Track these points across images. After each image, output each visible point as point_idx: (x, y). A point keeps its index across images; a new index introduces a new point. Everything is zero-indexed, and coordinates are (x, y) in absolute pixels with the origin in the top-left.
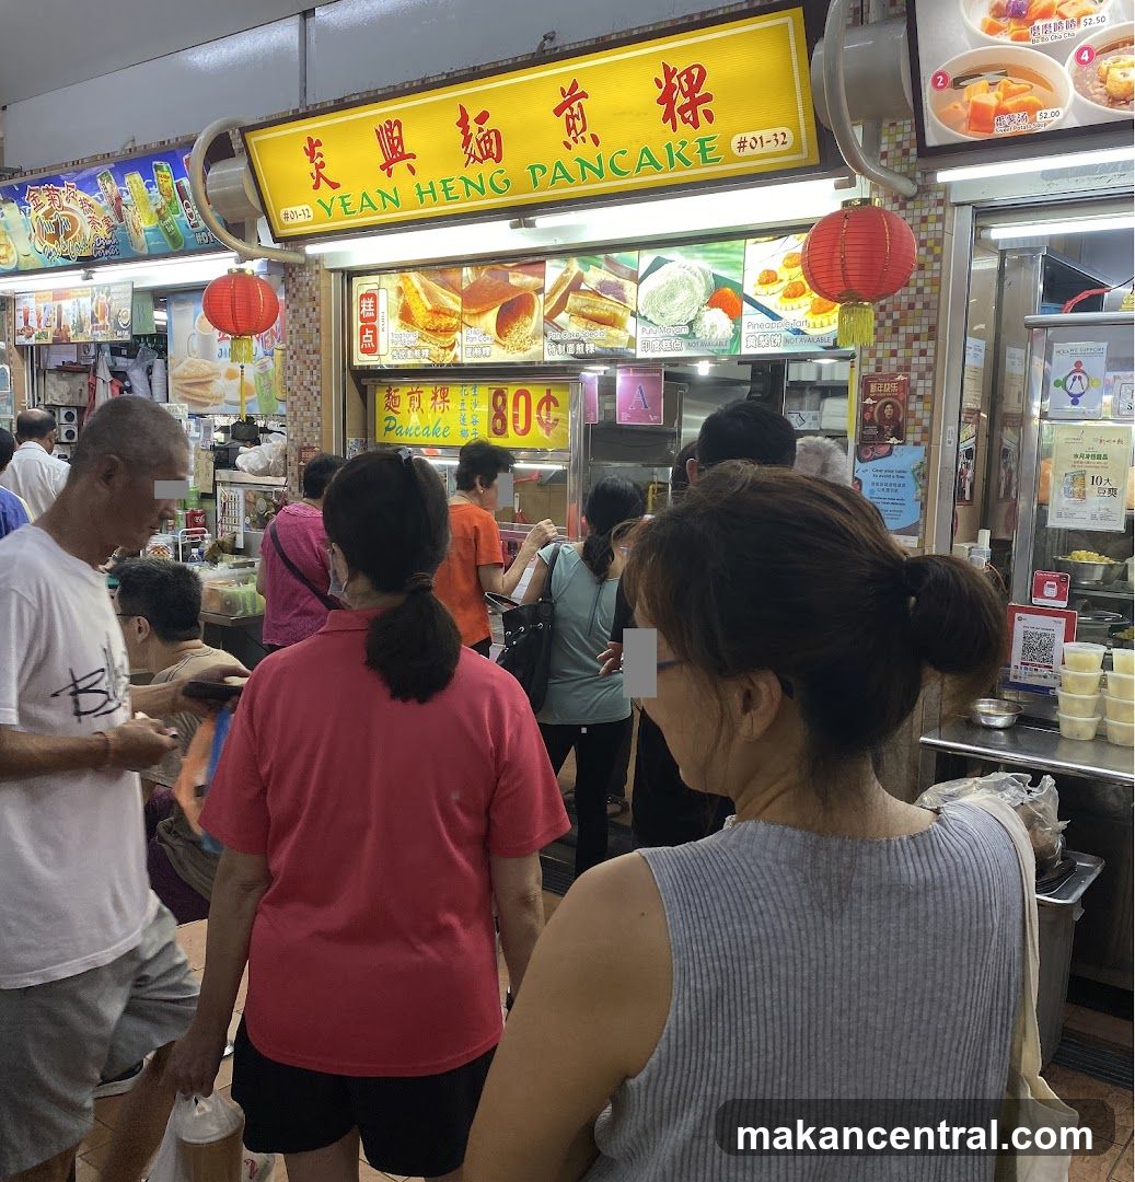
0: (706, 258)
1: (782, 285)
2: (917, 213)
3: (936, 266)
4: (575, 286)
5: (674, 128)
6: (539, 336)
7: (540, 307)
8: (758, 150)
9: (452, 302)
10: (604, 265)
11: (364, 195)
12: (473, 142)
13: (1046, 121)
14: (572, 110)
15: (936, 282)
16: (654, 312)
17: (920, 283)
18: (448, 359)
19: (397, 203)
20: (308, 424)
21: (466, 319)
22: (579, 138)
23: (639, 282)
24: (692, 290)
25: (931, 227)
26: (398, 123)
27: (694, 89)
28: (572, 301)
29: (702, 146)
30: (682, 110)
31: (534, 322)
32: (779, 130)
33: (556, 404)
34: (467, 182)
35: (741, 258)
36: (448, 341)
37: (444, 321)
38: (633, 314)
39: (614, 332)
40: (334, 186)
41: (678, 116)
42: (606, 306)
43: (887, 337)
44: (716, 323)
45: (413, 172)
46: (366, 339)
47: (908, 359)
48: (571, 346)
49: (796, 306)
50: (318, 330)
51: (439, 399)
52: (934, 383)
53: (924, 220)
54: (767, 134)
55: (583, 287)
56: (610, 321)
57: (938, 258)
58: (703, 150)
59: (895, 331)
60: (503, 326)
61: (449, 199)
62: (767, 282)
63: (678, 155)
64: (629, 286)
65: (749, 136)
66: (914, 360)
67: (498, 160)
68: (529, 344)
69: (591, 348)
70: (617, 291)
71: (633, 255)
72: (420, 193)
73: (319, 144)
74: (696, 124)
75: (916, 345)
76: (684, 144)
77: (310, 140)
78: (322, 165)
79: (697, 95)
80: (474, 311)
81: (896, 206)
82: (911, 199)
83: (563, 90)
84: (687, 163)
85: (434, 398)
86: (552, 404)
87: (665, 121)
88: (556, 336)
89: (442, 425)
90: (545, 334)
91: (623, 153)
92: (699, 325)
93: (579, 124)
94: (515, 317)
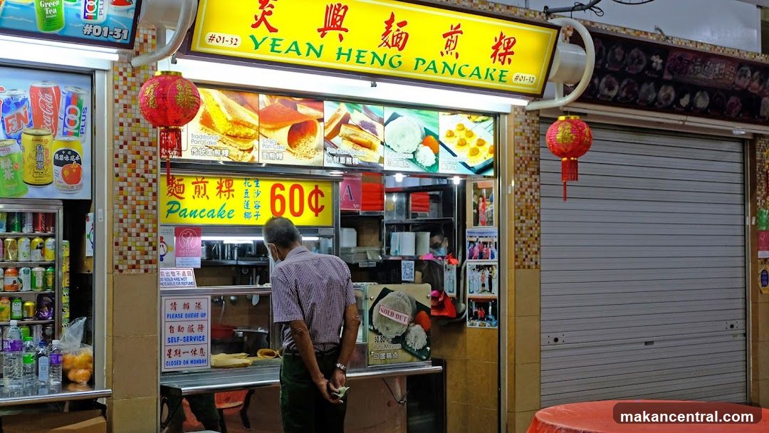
0: (420, 118)
1: (456, 139)
4: (345, 121)
5: (494, 62)
6: (321, 150)
7: (321, 132)
8: (522, 82)
9: (252, 118)
10: (363, 111)
11: (295, 43)
12: (390, 35)
14: (452, 37)
16: (394, 144)
18: (247, 158)
19: (318, 55)
21: (263, 131)
22: (449, 52)
23: (385, 125)
24: (414, 134)
26: (346, 8)
27: (509, 47)
28: (343, 129)
29: (502, 73)
30: (500, 55)
31: (317, 139)
33: (322, 195)
34: (375, 55)
35: (437, 121)
36: (247, 146)
37: (244, 131)
38: (382, 143)
39: (370, 152)
40: (273, 30)
41: (497, 57)
42: (365, 136)
43: (524, 172)
44: (427, 155)
45: (341, 39)
47: (531, 182)
48: (343, 159)
49: (463, 151)
51: (224, 188)
54: (527, 77)
55: (350, 122)
56: (369, 146)
58: (501, 76)
59: (526, 170)
60: (293, 141)
62: (450, 136)
63: (491, 75)
64: (379, 127)
66: (533, 183)
67: (401, 49)
68: (309, 153)
69: (356, 161)
70: (372, 129)
71: (380, 108)
72: (340, 54)
74: (503, 63)
75: (533, 176)
76: (495, 70)
78: (270, 14)
79: (509, 51)
80: (269, 126)
83: (451, 26)
84: (492, 79)
85: (220, 187)
86: (319, 195)
87: (492, 57)
88: (334, 151)
89: (227, 209)
90: (325, 149)
91: (467, 66)
92: (418, 155)
93: (452, 45)
94: (303, 135)
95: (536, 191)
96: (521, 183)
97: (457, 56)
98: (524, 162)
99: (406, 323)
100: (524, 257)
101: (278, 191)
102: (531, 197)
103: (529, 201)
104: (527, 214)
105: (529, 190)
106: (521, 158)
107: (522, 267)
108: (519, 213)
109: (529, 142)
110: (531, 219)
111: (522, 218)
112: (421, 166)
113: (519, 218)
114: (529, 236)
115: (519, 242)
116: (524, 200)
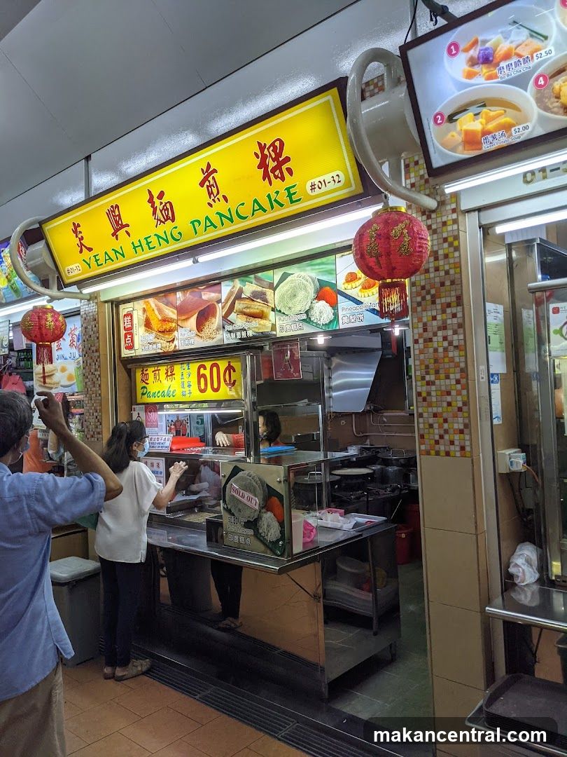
0: (313, 269)
1: (360, 281)
2: (439, 220)
3: (457, 254)
4: (239, 296)
5: (270, 183)
6: (220, 329)
7: (220, 312)
8: (324, 189)
9: (171, 313)
10: (254, 281)
11: (106, 253)
12: (158, 211)
13: (519, 135)
14: (209, 182)
15: (458, 265)
16: (285, 307)
17: (447, 267)
18: (172, 348)
19: (123, 256)
20: (94, 395)
21: (180, 323)
22: (216, 199)
23: (274, 290)
24: (306, 290)
25: (450, 228)
26: (117, 206)
27: (278, 155)
28: (238, 306)
29: (289, 192)
30: (273, 170)
31: (217, 321)
32: (334, 174)
33: (234, 371)
34: (158, 237)
35: (333, 267)
36: (171, 337)
37: (168, 326)
38: (273, 310)
39: (262, 322)
40: (90, 249)
41: (271, 175)
42: (257, 306)
43: (429, 307)
44: (322, 311)
45: (129, 235)
46: (128, 340)
47: (444, 322)
48: (238, 334)
49: (370, 294)
50: (98, 338)
51: (169, 374)
52: (465, 337)
53: (444, 224)
54: (328, 178)
55: (243, 296)
56: (260, 316)
57: (457, 249)
58: (290, 195)
59: (434, 302)
60: (200, 326)
61: (150, 249)
62: (351, 281)
63: (275, 200)
64: (269, 292)
65: (316, 181)
66: (449, 322)
67: (173, 220)
68: (215, 335)
69: (250, 333)
70: (262, 296)
71: (270, 273)
72: (135, 248)
73: (79, 226)
74: (283, 179)
75: (449, 310)
76: (277, 193)
77: (74, 224)
78: (82, 239)
79: (281, 159)
80: (183, 317)
81: (425, 217)
82: (433, 211)
83: (202, 170)
84: (282, 205)
85: (167, 373)
86: (232, 371)
87: (264, 179)
88: (230, 328)
89: (171, 390)
90: (224, 328)
91: (242, 204)
92: (312, 312)
93: (215, 190)
94: (206, 319)
95: (455, 333)
96: (425, 324)
97: (225, 198)
98: (428, 292)
99: (257, 507)
100: (437, 437)
101: (202, 371)
102: (446, 344)
103: (441, 350)
104: (437, 372)
105: (440, 333)
106: (423, 288)
107: (433, 452)
108: (423, 372)
109: (436, 259)
110: (447, 377)
111: (428, 378)
112: (317, 325)
113: (423, 378)
114: (445, 404)
115: (425, 415)
116: (431, 350)
